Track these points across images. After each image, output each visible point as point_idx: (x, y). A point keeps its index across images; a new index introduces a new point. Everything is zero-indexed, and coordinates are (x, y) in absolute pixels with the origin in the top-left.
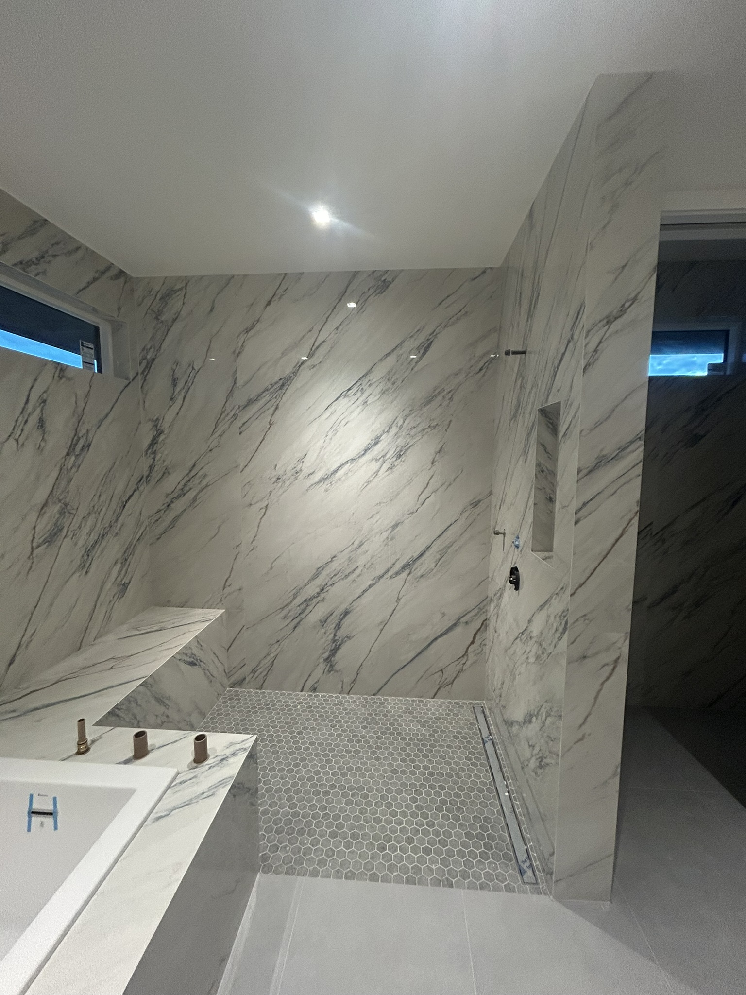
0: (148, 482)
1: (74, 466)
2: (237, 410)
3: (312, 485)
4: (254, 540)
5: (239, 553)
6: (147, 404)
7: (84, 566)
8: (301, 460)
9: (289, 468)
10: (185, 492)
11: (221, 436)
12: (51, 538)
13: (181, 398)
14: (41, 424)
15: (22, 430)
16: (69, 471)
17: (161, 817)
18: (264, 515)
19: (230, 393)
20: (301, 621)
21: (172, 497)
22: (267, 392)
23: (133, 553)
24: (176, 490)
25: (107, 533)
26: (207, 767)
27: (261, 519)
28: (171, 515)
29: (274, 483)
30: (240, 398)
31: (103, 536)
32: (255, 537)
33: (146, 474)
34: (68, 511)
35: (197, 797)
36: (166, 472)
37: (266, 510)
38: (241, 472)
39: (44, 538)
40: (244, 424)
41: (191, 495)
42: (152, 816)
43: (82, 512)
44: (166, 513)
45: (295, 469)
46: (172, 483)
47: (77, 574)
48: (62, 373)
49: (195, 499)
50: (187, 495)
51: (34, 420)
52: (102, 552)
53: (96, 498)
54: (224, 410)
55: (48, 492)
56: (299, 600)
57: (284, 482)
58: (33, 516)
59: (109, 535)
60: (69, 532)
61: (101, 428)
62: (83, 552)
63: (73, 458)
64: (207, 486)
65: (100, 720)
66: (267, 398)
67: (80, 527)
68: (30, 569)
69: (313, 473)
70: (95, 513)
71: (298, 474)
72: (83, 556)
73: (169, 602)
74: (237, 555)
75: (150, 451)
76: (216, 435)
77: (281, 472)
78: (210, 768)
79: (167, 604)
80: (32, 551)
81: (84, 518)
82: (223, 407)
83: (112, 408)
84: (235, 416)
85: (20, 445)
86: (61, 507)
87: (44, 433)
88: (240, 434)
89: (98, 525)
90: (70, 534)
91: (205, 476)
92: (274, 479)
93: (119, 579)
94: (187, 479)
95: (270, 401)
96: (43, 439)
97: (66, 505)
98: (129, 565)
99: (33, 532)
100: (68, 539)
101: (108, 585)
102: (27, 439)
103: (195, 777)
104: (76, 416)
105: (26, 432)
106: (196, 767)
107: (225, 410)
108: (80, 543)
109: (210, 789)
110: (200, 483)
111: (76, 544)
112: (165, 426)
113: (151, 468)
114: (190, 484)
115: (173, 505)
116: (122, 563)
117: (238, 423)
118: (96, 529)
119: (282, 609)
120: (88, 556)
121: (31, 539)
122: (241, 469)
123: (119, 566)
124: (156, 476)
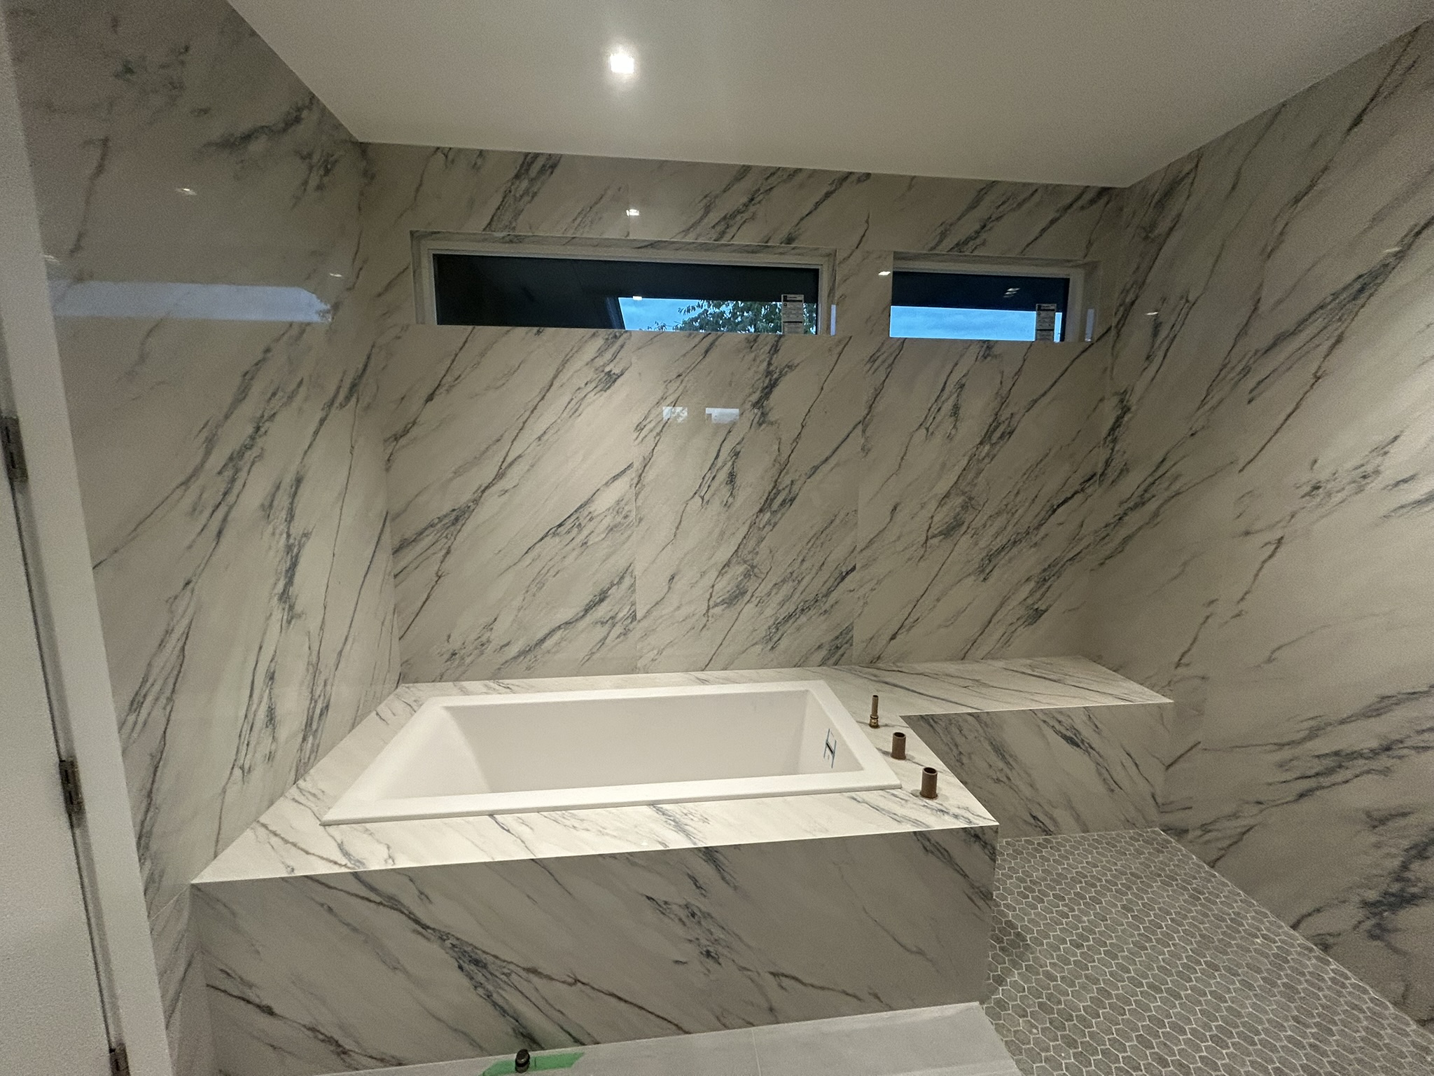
0: (1101, 482)
1: (987, 455)
2: (1251, 358)
3: (1402, 507)
4: (1242, 599)
5: (1211, 614)
6: (1115, 371)
7: (984, 570)
8: (1382, 450)
9: (1349, 465)
10: (1146, 499)
11: (1214, 408)
12: (949, 531)
13: (1161, 354)
14: (956, 409)
15: (934, 418)
16: (979, 461)
17: (855, 799)
18: (1271, 557)
19: (1243, 332)
20: (1317, 789)
21: (1126, 508)
22: (1321, 311)
23: (1058, 575)
24: (1134, 497)
25: (1020, 541)
26: (923, 804)
27: (1264, 562)
28: (1123, 532)
29: (1303, 497)
30: (1260, 336)
31: (1015, 542)
32: (1246, 594)
33: (1100, 471)
34: (972, 505)
35: (889, 812)
36: (1125, 470)
37: (1276, 548)
38: (1241, 471)
39: (940, 529)
40: (1259, 383)
41: (1152, 506)
42: (853, 794)
43: (989, 510)
44: (1116, 528)
45: (1362, 469)
46: (1131, 483)
47: (973, 578)
48: (988, 352)
49: (1156, 514)
50: (1147, 505)
51: (948, 407)
52: (1010, 561)
53: (1012, 496)
54: (1227, 361)
55: (952, 483)
56: (1322, 745)
57: (1329, 495)
58: (933, 505)
59: (1024, 544)
60: (970, 529)
61: (1031, 411)
62: (984, 554)
63: (987, 447)
64: (1178, 494)
65: (909, 717)
66: (1320, 323)
67: (984, 526)
68: (921, 558)
69: (1412, 478)
70: (1008, 513)
71: (1367, 481)
72: (982, 559)
73: (1100, 657)
74: (1208, 617)
75: (1109, 438)
76: (1207, 407)
77: (1323, 475)
78: (924, 806)
79: (1098, 659)
80: (927, 540)
81: (991, 516)
82: (1226, 358)
83: (1055, 382)
84: (1246, 371)
85: (930, 434)
86: (964, 500)
87: (956, 421)
88: (1250, 402)
89: (1009, 528)
90: (971, 532)
91: (1177, 478)
92: (1307, 489)
93: (1030, 601)
94: (1150, 480)
95: (1325, 328)
96: (955, 427)
97: (971, 499)
98: (1049, 588)
99: (930, 521)
100: (968, 536)
101: (1013, 603)
102: (937, 427)
103: (906, 801)
104: (999, 399)
105: (938, 420)
106: (917, 796)
107: (1229, 362)
108: (982, 544)
109: (904, 817)
110: (1167, 489)
111: (976, 544)
112: (1133, 400)
113: (1107, 463)
114: (1153, 490)
115: (1126, 519)
116: (1038, 583)
117: (1251, 382)
118: (1006, 533)
119: (1281, 746)
120: (990, 561)
121: (927, 528)
122: (1240, 467)
123: (1032, 584)
124: (1112, 474)
